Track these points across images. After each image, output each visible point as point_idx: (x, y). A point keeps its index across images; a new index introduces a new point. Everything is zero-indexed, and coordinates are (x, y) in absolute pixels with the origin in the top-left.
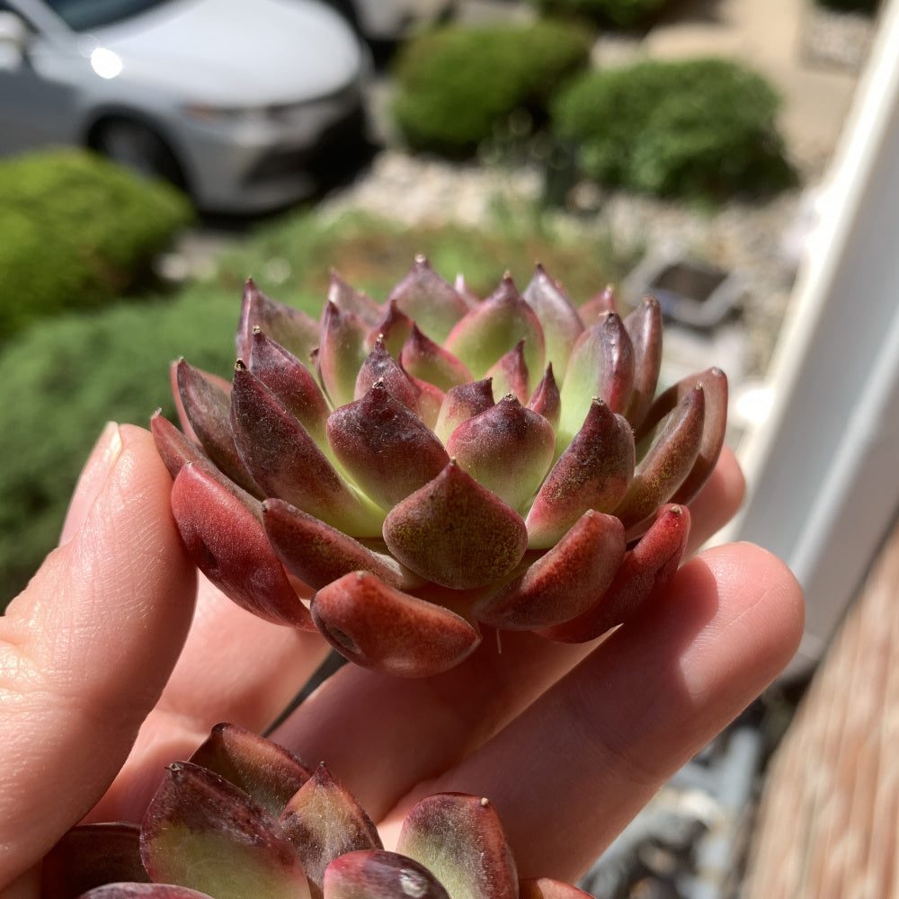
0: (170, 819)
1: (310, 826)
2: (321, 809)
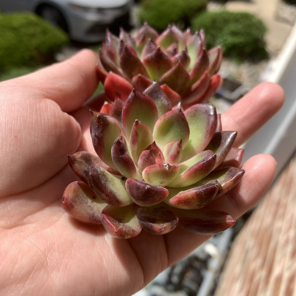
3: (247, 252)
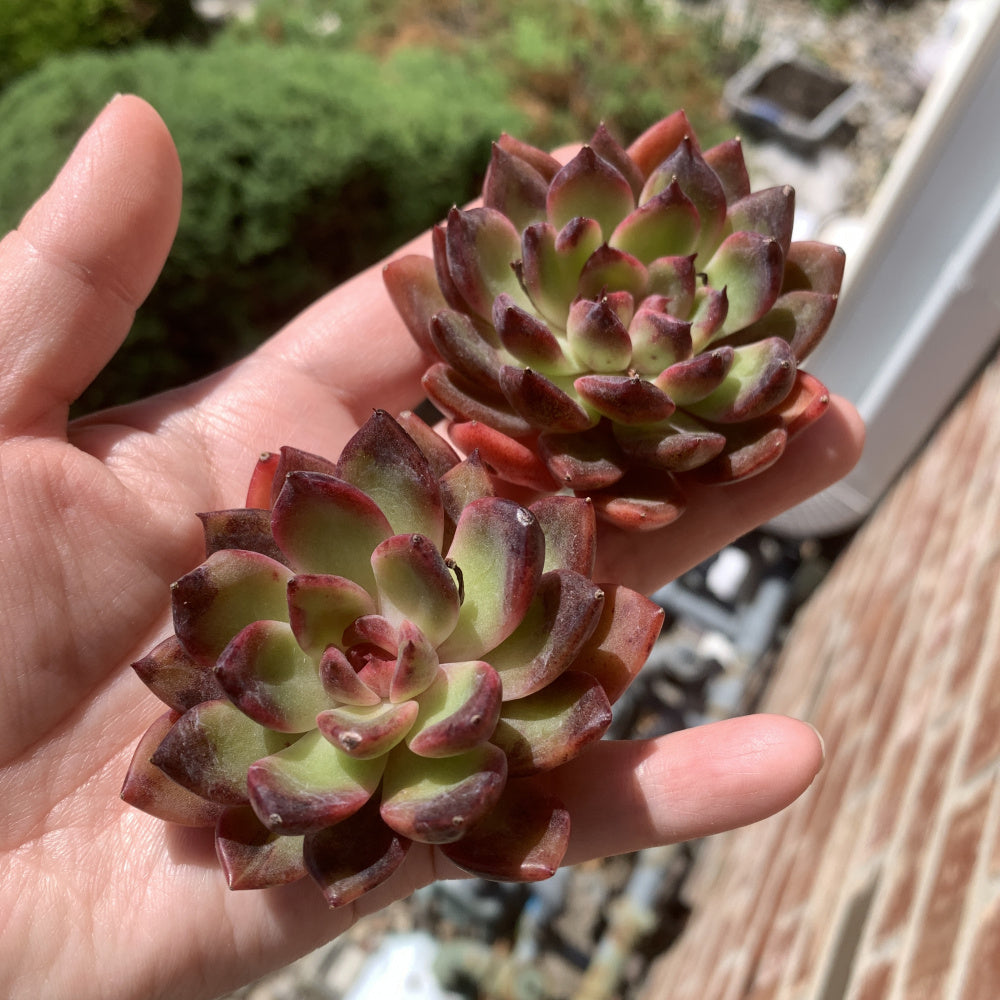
0: (365, 448)
1: (454, 494)
2: (467, 480)
3: (828, 663)
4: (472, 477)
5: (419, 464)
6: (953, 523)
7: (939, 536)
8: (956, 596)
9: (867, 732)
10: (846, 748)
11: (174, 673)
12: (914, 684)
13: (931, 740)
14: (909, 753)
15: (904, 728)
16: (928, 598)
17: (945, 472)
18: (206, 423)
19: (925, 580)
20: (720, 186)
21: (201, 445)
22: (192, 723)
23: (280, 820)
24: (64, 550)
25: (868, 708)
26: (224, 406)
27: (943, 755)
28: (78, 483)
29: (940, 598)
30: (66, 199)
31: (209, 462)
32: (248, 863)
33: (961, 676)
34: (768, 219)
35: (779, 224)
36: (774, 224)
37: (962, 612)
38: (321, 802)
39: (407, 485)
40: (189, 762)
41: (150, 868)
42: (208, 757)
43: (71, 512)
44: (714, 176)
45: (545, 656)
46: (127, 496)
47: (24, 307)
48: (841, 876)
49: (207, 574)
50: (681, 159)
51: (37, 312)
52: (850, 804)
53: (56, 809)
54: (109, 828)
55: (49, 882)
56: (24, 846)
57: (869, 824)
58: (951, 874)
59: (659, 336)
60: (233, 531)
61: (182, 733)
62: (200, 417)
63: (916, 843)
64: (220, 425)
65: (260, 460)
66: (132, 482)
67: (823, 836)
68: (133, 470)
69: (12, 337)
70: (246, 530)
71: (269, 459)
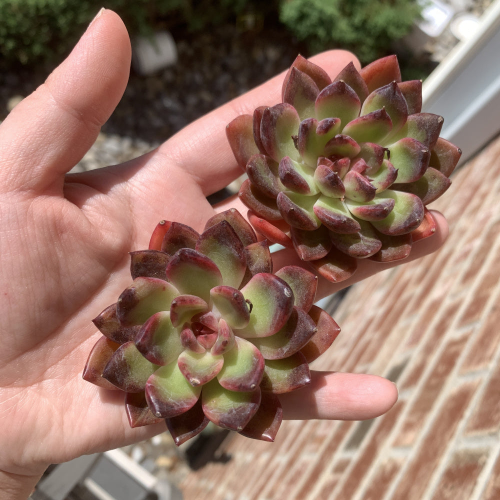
1: (252, 256)
4: (262, 253)
5: (239, 249)
6: (484, 196)
7: (475, 202)
8: (476, 235)
9: (418, 290)
10: (405, 296)
11: (111, 324)
12: (445, 273)
13: (447, 303)
14: (435, 306)
15: (436, 293)
16: (462, 232)
17: (488, 168)
18: (131, 190)
19: (463, 222)
20: (406, 108)
21: (128, 200)
22: (120, 356)
23: (160, 415)
24: (60, 255)
25: (420, 279)
26: (141, 182)
27: (451, 312)
28: (69, 222)
29: (468, 234)
30: (73, 74)
31: (131, 211)
32: (139, 415)
33: (469, 276)
34: (427, 131)
35: (432, 135)
36: (430, 135)
37: (478, 243)
38: (178, 406)
39: (231, 257)
40: (119, 376)
41: (90, 400)
42: (127, 372)
43: (65, 236)
44: (405, 103)
45: (285, 349)
46: (92, 230)
47: (48, 132)
48: (390, 355)
49: (135, 293)
50: (389, 91)
51: (55, 134)
52: (402, 323)
53: (49, 370)
54: (72, 380)
55: (45, 402)
56: (34, 385)
57: (409, 335)
58: (441, 369)
59: (359, 189)
60: (145, 262)
61: (116, 362)
62: (128, 186)
63: (429, 350)
64: (138, 192)
65: (159, 224)
66: (94, 220)
67: (386, 334)
68: (95, 213)
69: (41, 147)
70: (151, 262)
71: (164, 224)
